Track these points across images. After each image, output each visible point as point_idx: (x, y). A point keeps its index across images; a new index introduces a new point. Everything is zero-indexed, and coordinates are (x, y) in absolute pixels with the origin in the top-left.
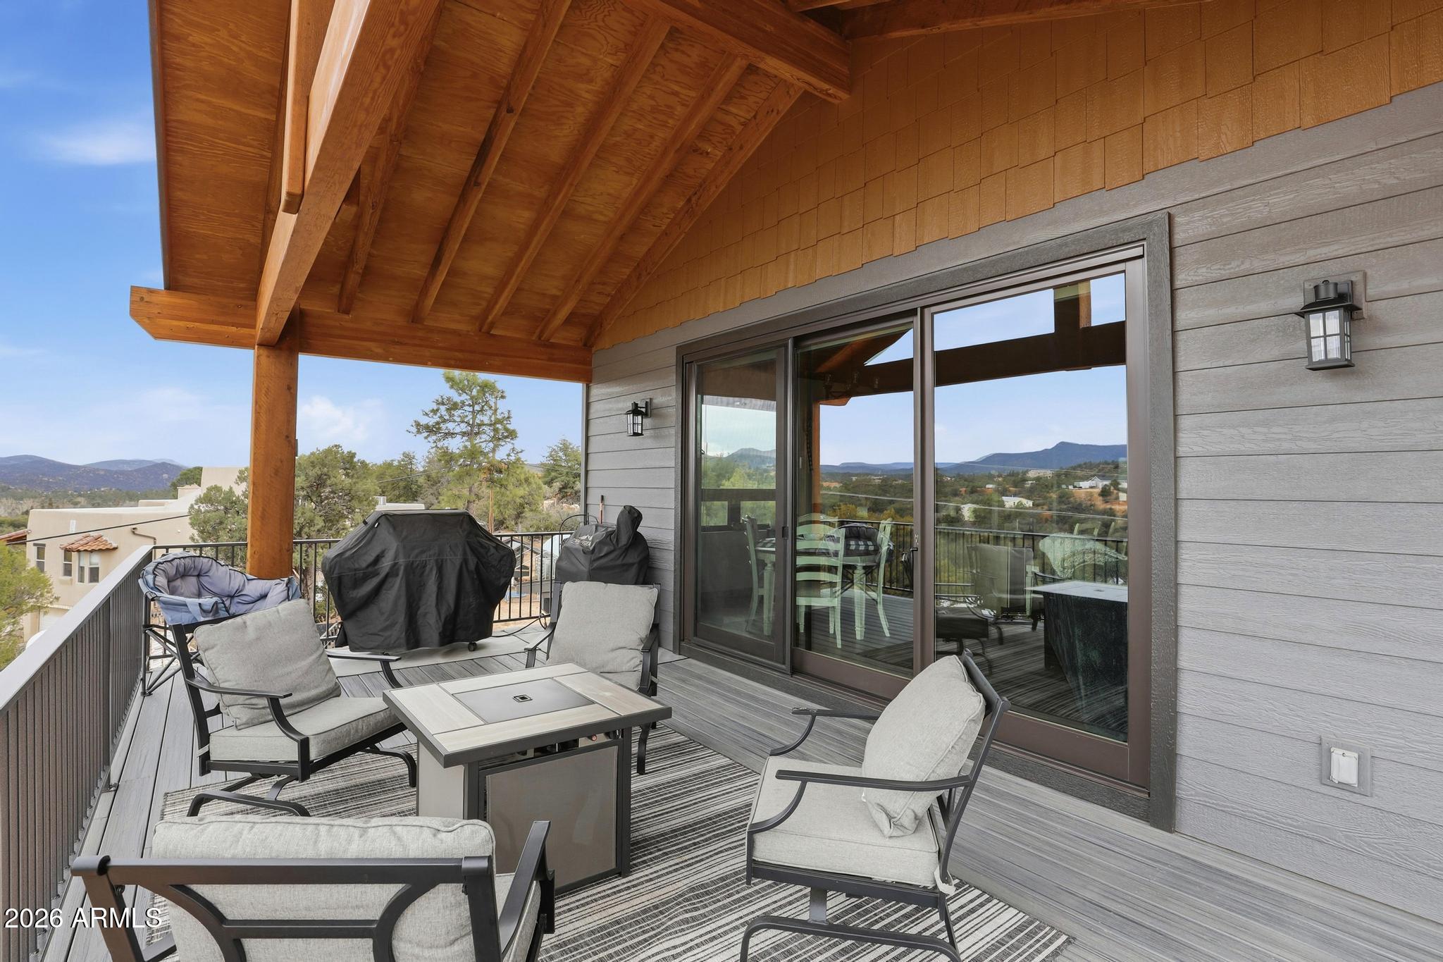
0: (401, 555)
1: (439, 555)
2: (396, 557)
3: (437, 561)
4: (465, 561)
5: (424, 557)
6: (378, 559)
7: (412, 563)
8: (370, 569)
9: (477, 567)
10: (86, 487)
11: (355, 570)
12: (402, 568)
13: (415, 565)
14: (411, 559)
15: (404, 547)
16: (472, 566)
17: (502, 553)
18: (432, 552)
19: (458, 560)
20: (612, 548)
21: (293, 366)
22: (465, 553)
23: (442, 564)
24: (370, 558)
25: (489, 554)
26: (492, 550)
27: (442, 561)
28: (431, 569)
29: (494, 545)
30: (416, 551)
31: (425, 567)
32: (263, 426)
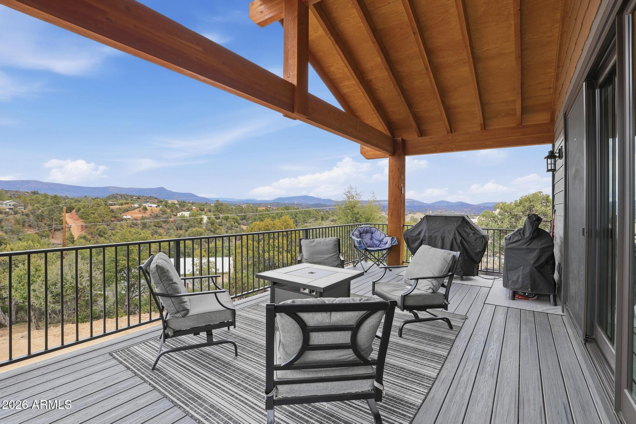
0: (427, 233)
1: (443, 234)
2: (425, 233)
3: (441, 236)
4: (455, 238)
5: (436, 234)
6: (419, 233)
7: (431, 236)
8: (417, 237)
9: (461, 242)
10: (477, 212)
11: (412, 236)
12: (427, 237)
13: (432, 237)
14: (431, 234)
15: (428, 229)
16: (458, 241)
17: (477, 236)
18: (440, 232)
19: (452, 236)
20: (520, 238)
21: (404, 160)
22: (455, 234)
23: (444, 238)
24: (417, 232)
25: (469, 236)
26: (471, 235)
27: (444, 236)
28: (439, 239)
29: (473, 232)
30: (433, 231)
31: (436, 238)
32: (391, 184)
